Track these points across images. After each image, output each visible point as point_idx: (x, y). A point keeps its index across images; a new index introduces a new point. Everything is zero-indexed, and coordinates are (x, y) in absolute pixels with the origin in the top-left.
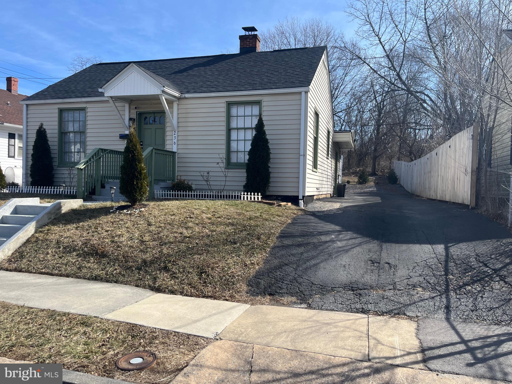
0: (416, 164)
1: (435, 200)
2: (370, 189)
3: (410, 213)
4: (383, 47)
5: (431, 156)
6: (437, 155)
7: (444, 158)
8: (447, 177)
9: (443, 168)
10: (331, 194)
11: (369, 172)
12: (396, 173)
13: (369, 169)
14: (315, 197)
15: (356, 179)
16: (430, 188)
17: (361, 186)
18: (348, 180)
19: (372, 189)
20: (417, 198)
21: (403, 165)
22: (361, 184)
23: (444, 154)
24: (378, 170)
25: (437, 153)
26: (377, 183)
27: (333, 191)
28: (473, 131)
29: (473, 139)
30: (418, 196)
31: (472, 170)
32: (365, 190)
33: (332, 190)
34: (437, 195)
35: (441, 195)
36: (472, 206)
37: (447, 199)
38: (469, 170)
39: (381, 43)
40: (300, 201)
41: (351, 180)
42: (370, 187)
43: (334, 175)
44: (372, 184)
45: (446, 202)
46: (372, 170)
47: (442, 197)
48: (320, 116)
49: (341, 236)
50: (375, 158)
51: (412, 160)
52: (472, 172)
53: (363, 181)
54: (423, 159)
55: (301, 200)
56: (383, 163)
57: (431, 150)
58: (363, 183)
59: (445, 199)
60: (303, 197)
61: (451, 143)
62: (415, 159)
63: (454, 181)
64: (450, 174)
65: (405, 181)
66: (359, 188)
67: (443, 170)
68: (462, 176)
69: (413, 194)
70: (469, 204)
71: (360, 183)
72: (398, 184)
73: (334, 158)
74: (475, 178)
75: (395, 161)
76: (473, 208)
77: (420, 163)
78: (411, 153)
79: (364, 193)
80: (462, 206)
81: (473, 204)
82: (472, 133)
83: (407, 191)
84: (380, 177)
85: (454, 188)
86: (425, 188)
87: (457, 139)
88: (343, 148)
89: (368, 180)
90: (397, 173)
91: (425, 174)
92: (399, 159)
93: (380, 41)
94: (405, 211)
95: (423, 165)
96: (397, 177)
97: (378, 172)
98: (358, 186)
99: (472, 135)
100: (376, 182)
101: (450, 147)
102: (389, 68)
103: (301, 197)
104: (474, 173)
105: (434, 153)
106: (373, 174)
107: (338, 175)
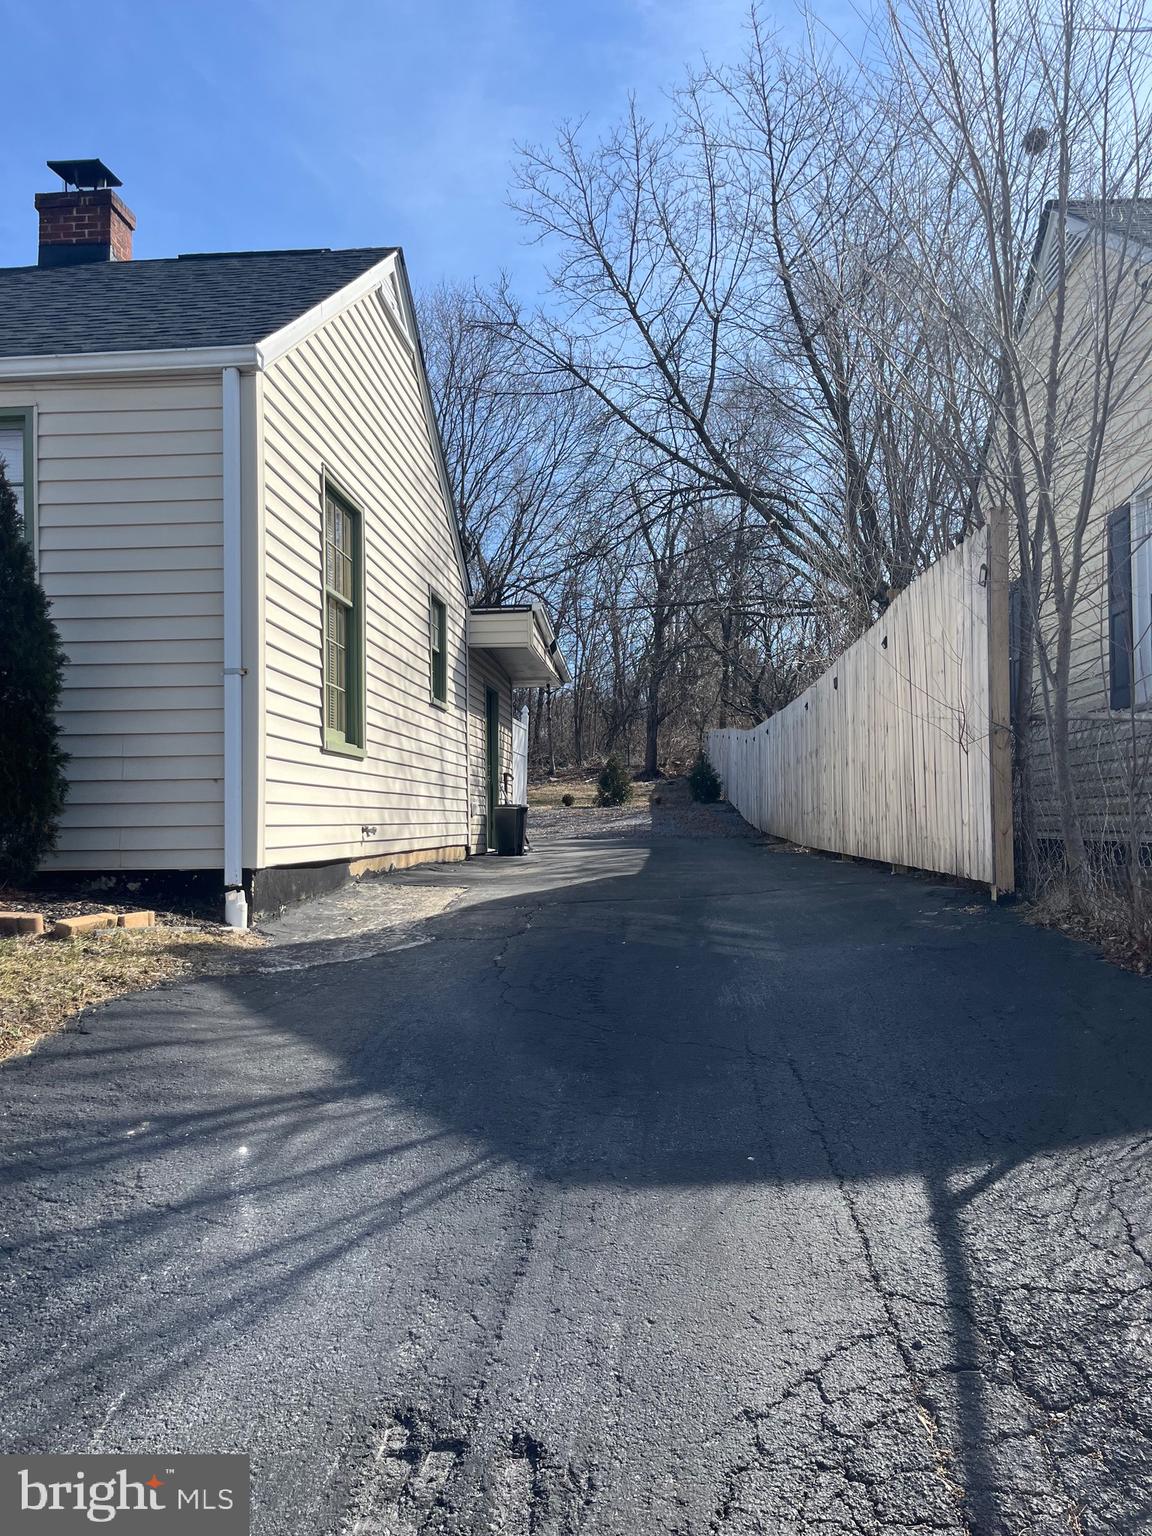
0: (770, 731)
1: (838, 856)
2: (633, 822)
3: (734, 935)
4: (646, 333)
5: (817, 697)
6: (836, 688)
7: (863, 695)
8: (881, 767)
9: (862, 731)
10: (467, 849)
11: (636, 767)
12: (715, 766)
13: (639, 760)
14: (355, 870)
15: (591, 789)
16: (818, 812)
17: (605, 810)
18: (567, 792)
19: (638, 822)
20: (778, 848)
21: (734, 742)
22: (608, 806)
23: (864, 675)
24: (666, 759)
25: (836, 680)
26: (658, 801)
27: (482, 835)
28: (989, 548)
29: (985, 583)
30: (782, 841)
31: (991, 721)
32: (617, 824)
33: (477, 829)
34: (844, 839)
35: (861, 837)
36: (1003, 888)
37: (887, 856)
38: (981, 724)
39: (637, 317)
40: (231, 896)
41: (577, 794)
42: (634, 816)
43: (482, 772)
44: (644, 803)
45: (882, 867)
46: (646, 760)
47: (865, 845)
48: (367, 516)
49: (301, 1141)
50: (654, 724)
51: (759, 721)
52: (993, 733)
53: (615, 795)
54: (793, 711)
55: (238, 889)
56: (679, 740)
57: (817, 671)
58: (615, 803)
59: (879, 854)
60: (248, 874)
61: (890, 626)
62: (770, 714)
63: (909, 780)
64: (890, 754)
65: (738, 789)
66: (599, 819)
67: (863, 742)
68: (947, 752)
69: (765, 835)
70: (988, 878)
71: (604, 802)
72: (723, 802)
73: (475, 710)
74: (1006, 756)
75: (712, 731)
76: (1006, 899)
77: (783, 726)
78: (755, 700)
79: (612, 834)
80: (955, 887)
81: (1008, 882)
82: (984, 560)
83: (747, 823)
84: (671, 783)
85: (912, 810)
86: (803, 813)
87: (915, 601)
88: (523, 679)
89: (630, 792)
90: (718, 767)
91: (798, 761)
92: (722, 725)
93: (633, 311)
94: (715, 924)
95: (791, 731)
96: (719, 780)
97: (664, 765)
98: (597, 811)
99: (983, 567)
100: (656, 797)
101: (885, 642)
102: (668, 401)
103: (233, 877)
104: (1003, 738)
105: (825, 681)
106: (651, 772)
107: (506, 775)
